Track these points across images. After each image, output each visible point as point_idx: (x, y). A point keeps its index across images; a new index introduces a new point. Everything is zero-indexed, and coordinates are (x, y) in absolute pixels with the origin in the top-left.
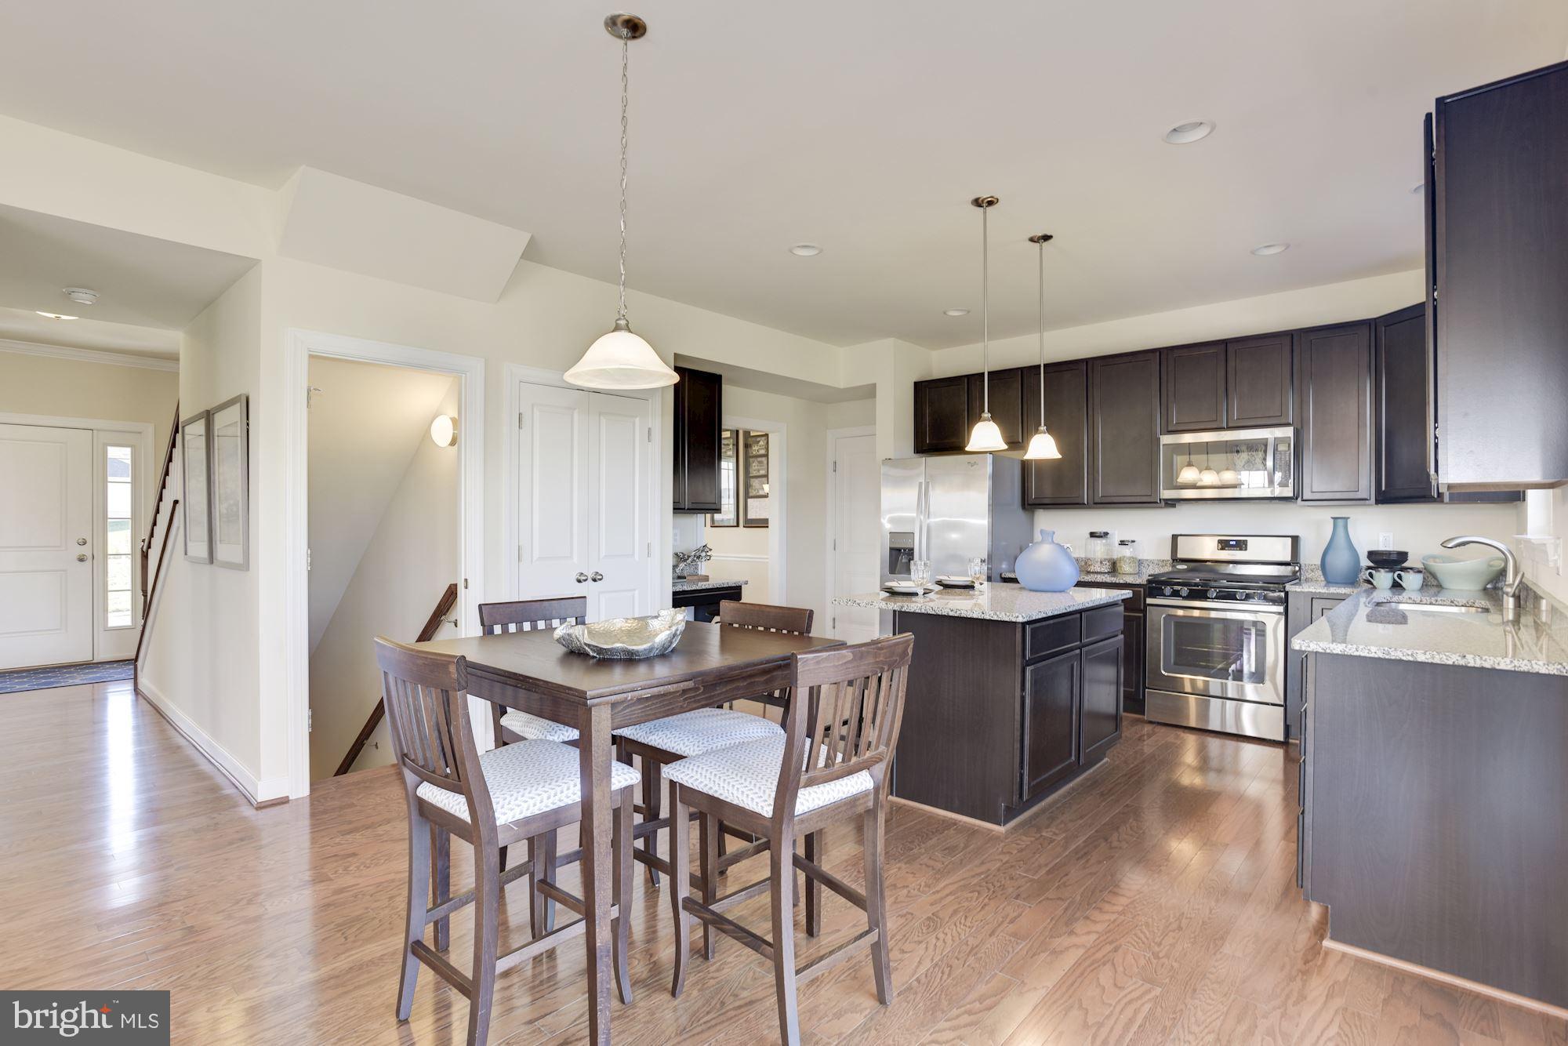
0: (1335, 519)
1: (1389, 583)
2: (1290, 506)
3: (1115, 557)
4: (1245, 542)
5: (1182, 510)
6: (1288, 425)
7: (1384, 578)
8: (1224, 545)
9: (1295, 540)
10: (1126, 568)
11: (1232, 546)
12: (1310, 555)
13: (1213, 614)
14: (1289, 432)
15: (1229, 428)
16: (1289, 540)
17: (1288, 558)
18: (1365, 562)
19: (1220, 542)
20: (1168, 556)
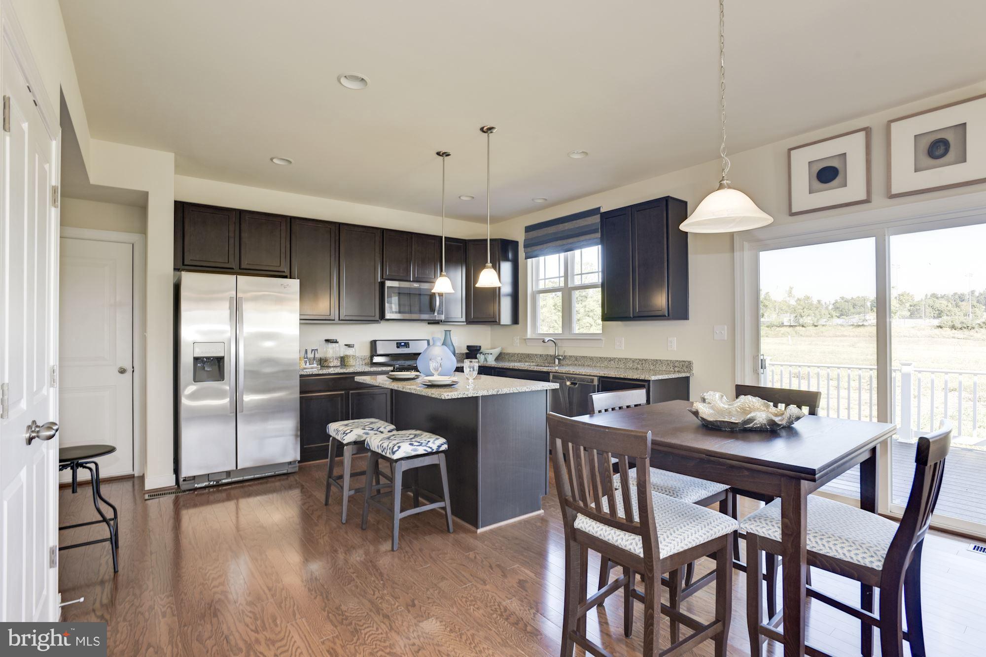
0: (445, 331)
4: (408, 343)
8: (398, 345)
10: (351, 362)
11: (403, 346)
15: (413, 281)
16: (426, 342)
19: (397, 343)
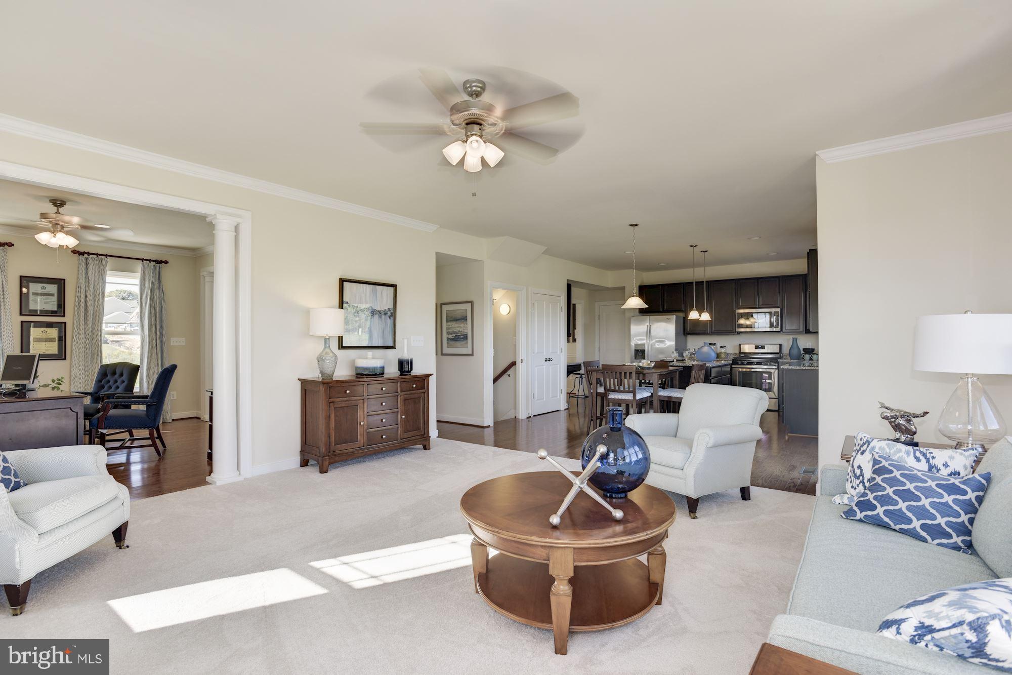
0: (793, 338)
1: (809, 358)
2: (779, 334)
3: (718, 352)
4: (764, 346)
5: (743, 336)
6: (778, 307)
7: (807, 357)
8: (757, 347)
9: (781, 345)
10: (724, 355)
11: (759, 348)
12: (786, 350)
13: (753, 370)
14: (778, 310)
15: (759, 308)
16: (779, 345)
17: (778, 352)
18: (802, 352)
19: (755, 346)
20: (738, 352)
